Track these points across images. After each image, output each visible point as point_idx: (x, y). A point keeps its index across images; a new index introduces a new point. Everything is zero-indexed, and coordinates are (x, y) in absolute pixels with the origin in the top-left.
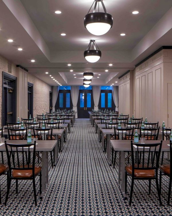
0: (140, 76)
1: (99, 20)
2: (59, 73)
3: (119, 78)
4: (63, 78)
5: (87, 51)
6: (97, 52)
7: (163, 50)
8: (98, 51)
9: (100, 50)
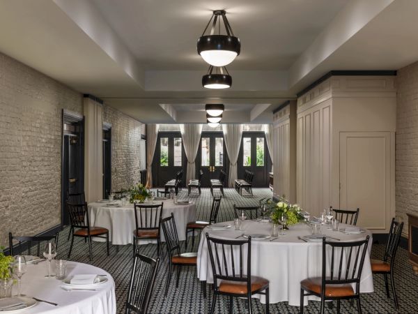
0: (303, 115)
1: (219, 46)
2: (160, 105)
3: (275, 111)
4: (168, 112)
5: (208, 75)
6: (224, 77)
7: (333, 77)
8: (226, 76)
9: (230, 75)
